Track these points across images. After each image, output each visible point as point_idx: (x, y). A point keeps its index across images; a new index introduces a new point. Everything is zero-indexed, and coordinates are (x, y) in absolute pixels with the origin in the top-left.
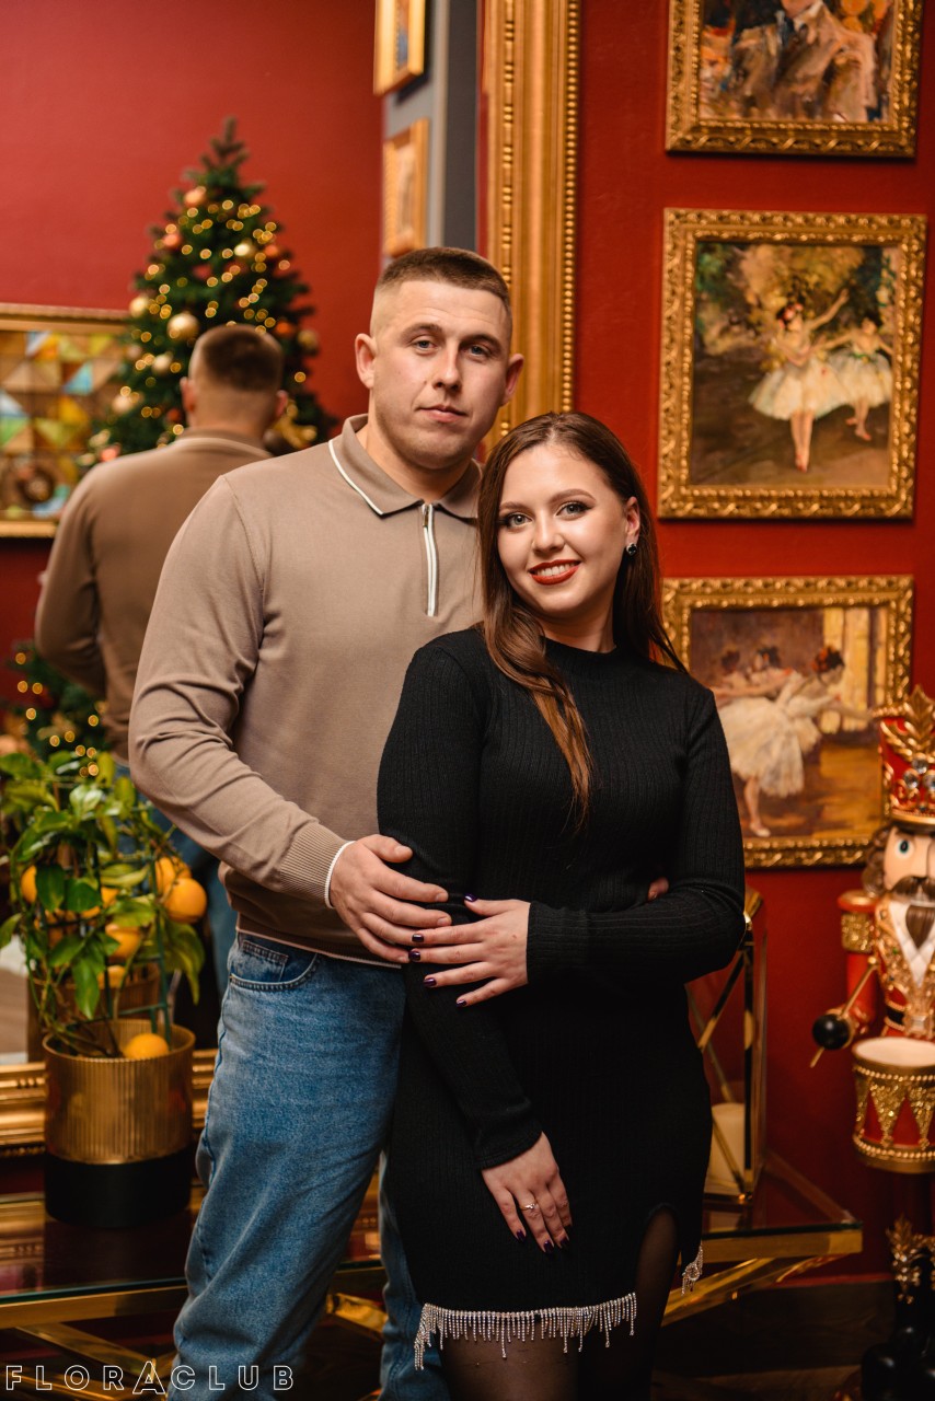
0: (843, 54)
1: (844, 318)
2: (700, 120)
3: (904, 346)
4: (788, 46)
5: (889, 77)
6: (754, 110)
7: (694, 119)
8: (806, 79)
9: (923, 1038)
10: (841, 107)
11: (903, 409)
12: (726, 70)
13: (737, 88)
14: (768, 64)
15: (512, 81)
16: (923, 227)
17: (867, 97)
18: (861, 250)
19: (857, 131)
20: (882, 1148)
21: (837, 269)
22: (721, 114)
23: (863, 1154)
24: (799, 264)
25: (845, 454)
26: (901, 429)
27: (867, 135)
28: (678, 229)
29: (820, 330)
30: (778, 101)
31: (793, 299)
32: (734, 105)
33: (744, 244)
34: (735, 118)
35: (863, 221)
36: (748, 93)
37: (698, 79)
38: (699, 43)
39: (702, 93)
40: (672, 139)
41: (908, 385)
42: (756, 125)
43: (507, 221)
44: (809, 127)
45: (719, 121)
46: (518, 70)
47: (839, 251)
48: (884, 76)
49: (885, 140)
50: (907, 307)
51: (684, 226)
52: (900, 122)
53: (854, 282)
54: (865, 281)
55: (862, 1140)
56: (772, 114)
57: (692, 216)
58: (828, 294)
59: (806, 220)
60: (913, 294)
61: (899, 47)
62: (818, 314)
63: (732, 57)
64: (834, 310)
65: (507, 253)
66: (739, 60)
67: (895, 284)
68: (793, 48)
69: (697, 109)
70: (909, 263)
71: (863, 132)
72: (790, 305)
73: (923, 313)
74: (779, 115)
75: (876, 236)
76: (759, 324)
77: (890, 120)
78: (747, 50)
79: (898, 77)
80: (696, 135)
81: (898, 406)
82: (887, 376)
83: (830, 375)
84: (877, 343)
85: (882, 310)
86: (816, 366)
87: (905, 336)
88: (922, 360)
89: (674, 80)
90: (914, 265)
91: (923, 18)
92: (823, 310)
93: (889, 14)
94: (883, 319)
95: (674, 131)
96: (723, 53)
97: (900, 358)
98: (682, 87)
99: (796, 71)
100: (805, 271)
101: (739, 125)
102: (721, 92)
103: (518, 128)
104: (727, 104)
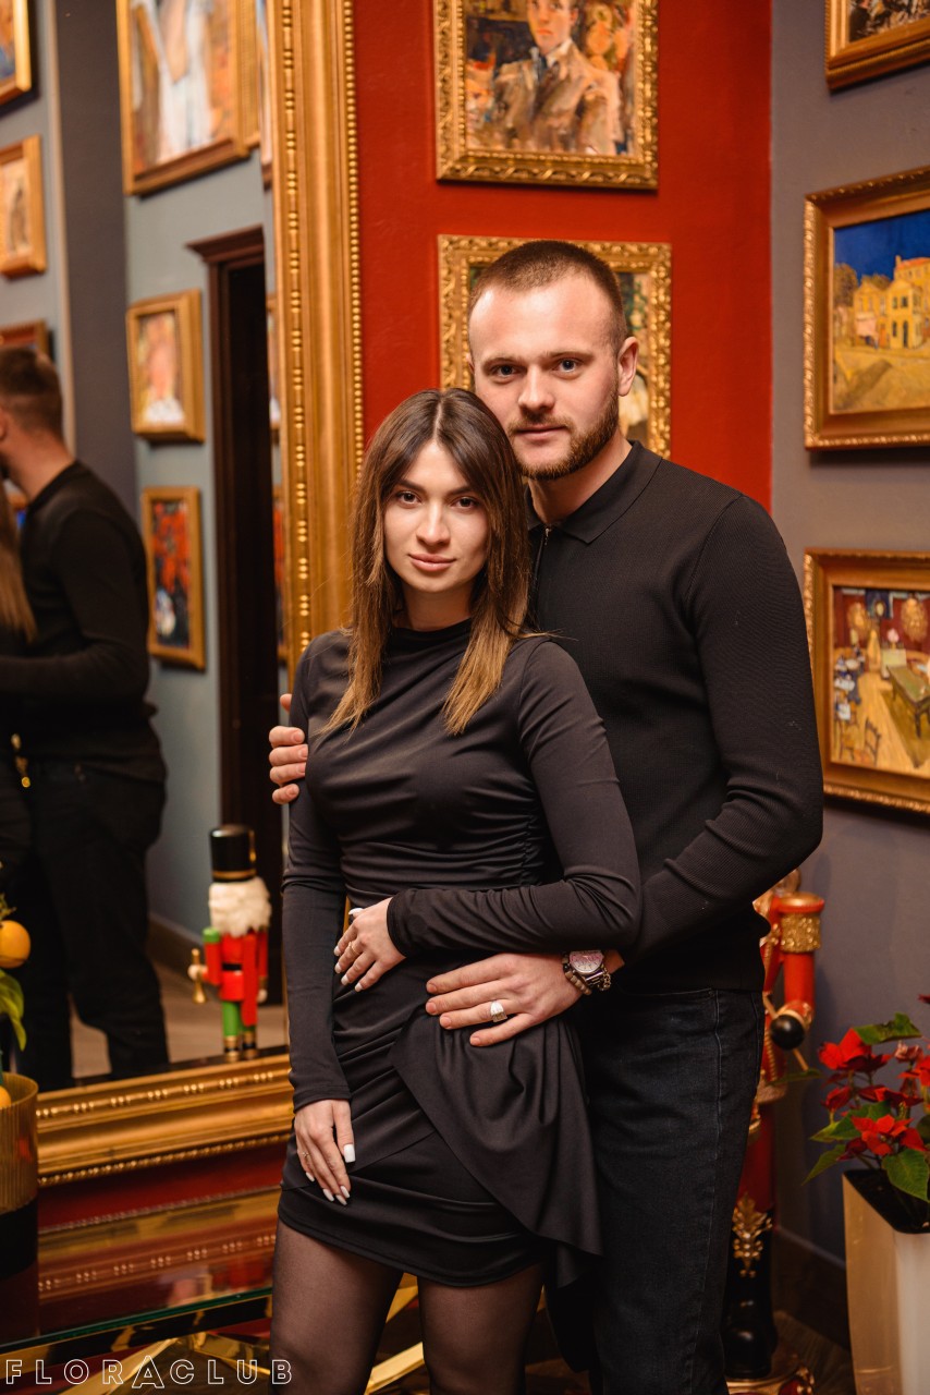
0: (592, 90)
2: (468, 150)
3: (657, 366)
4: (544, 81)
5: (632, 113)
6: (516, 141)
7: (463, 149)
8: (560, 114)
10: (592, 140)
11: (659, 428)
12: (489, 102)
13: (500, 120)
14: (526, 97)
15: (293, 108)
16: (668, 255)
17: (615, 132)
19: (607, 164)
22: (486, 145)
26: (657, 445)
27: (616, 167)
28: (453, 256)
30: (537, 133)
32: (498, 136)
35: (616, 249)
36: (510, 125)
37: (464, 110)
38: (464, 77)
39: (469, 124)
40: (443, 170)
41: (662, 404)
42: (519, 156)
43: (294, 246)
44: (566, 159)
45: (486, 151)
46: (300, 97)
48: (628, 111)
49: (632, 172)
50: (659, 330)
51: (457, 252)
52: (645, 156)
56: (532, 146)
57: (464, 243)
60: (662, 318)
61: (640, 85)
63: (495, 90)
65: (295, 279)
66: (500, 93)
67: (646, 309)
68: (548, 84)
69: (465, 139)
70: (658, 288)
71: (613, 164)
73: (672, 336)
74: (538, 147)
75: (629, 263)
77: (635, 154)
78: (506, 84)
79: (641, 113)
80: (465, 165)
81: (654, 424)
82: (644, 396)
87: (657, 358)
88: (673, 379)
89: (442, 110)
90: (662, 291)
91: (659, 59)
93: (630, 55)
95: (444, 160)
96: (485, 86)
97: (654, 379)
98: (449, 118)
99: (551, 105)
101: (504, 156)
102: (485, 123)
103: (302, 154)
104: (491, 135)
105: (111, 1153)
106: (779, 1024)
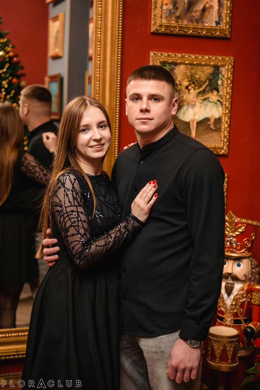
0: (208, 3)
1: (207, 89)
2: (162, 23)
3: (226, 99)
5: (222, 12)
6: (180, 20)
7: (160, 23)
8: (196, 11)
9: (230, 326)
10: (207, 21)
11: (225, 120)
12: (171, 7)
13: (174, 13)
14: (184, 6)
15: (101, 7)
16: (233, 61)
17: (216, 18)
18: (213, 68)
19: (212, 29)
20: (216, 363)
21: (205, 73)
22: (169, 21)
23: (210, 365)
24: (193, 71)
25: (207, 134)
26: (225, 126)
27: (215, 30)
28: (155, 59)
29: (199, 93)
30: (187, 18)
31: (191, 83)
32: (173, 18)
33: (176, 64)
34: (173, 23)
35: (214, 58)
36: (178, 15)
37: (162, 9)
39: (163, 14)
40: (153, 29)
41: (227, 112)
42: (180, 25)
43: (99, 54)
44: (197, 27)
45: (168, 24)
46: (103, 3)
47: (206, 68)
48: (221, 11)
49: (221, 32)
50: (227, 86)
51: (156, 57)
52: (226, 26)
53: (210, 78)
54: (214, 78)
55: (209, 360)
56: (185, 22)
57: (159, 54)
58: (203, 82)
59: (196, 57)
60: (229, 82)
61: (226, 2)
62: (199, 88)
63: (173, 3)
64: (204, 87)
65: (98, 64)
66: (175, 4)
67: (223, 79)
68: (192, 1)
69: (161, 19)
70: (228, 72)
71: (214, 29)
72: (190, 85)
73: (232, 89)
74: (188, 23)
75: (218, 63)
76: (180, 90)
77: (223, 26)
79: (225, 12)
80: (161, 28)
81: (224, 118)
82: (220, 109)
83: (203, 108)
84: (218, 98)
85: (219, 87)
86: (198, 105)
87: (226, 96)
88: (232, 103)
89: (154, 9)
90: (229, 73)
92: (200, 86)
94: (220, 90)
95: (154, 26)
96: (170, 1)
97: (225, 103)
98: (156, 12)
99: (193, 8)
100: (195, 74)
101: (175, 25)
102: (169, 14)
103: (103, 23)
104: (171, 18)
105: (18, 351)
106: (246, 329)
